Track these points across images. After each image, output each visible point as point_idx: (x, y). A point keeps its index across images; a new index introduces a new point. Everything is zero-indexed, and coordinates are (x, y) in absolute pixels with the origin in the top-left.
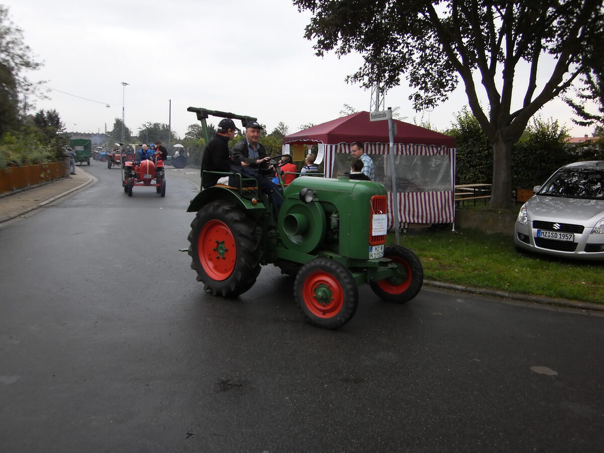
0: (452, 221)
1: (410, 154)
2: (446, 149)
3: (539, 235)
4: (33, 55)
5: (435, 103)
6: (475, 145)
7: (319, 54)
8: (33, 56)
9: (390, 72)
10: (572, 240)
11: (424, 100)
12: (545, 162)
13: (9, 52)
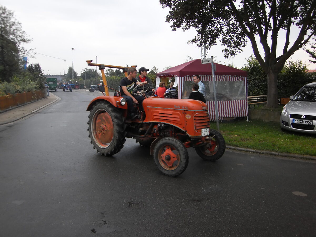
0: (246, 116)
1: (223, 81)
2: (242, 77)
3: (294, 122)
4: (27, 35)
5: (236, 54)
6: (257, 75)
7: (174, 30)
9: (211, 38)
10: (311, 124)
11: (230, 52)
12: (295, 83)
13: (14, 35)
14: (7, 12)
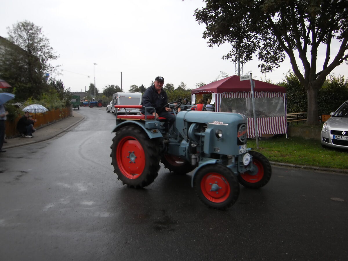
0: (286, 133)
1: (261, 97)
2: (280, 94)
3: (334, 138)
6: (296, 91)
7: (210, 46)
8: (54, 53)
9: (247, 53)
11: (266, 67)
12: (337, 99)
13: (42, 51)
14: (35, 28)
